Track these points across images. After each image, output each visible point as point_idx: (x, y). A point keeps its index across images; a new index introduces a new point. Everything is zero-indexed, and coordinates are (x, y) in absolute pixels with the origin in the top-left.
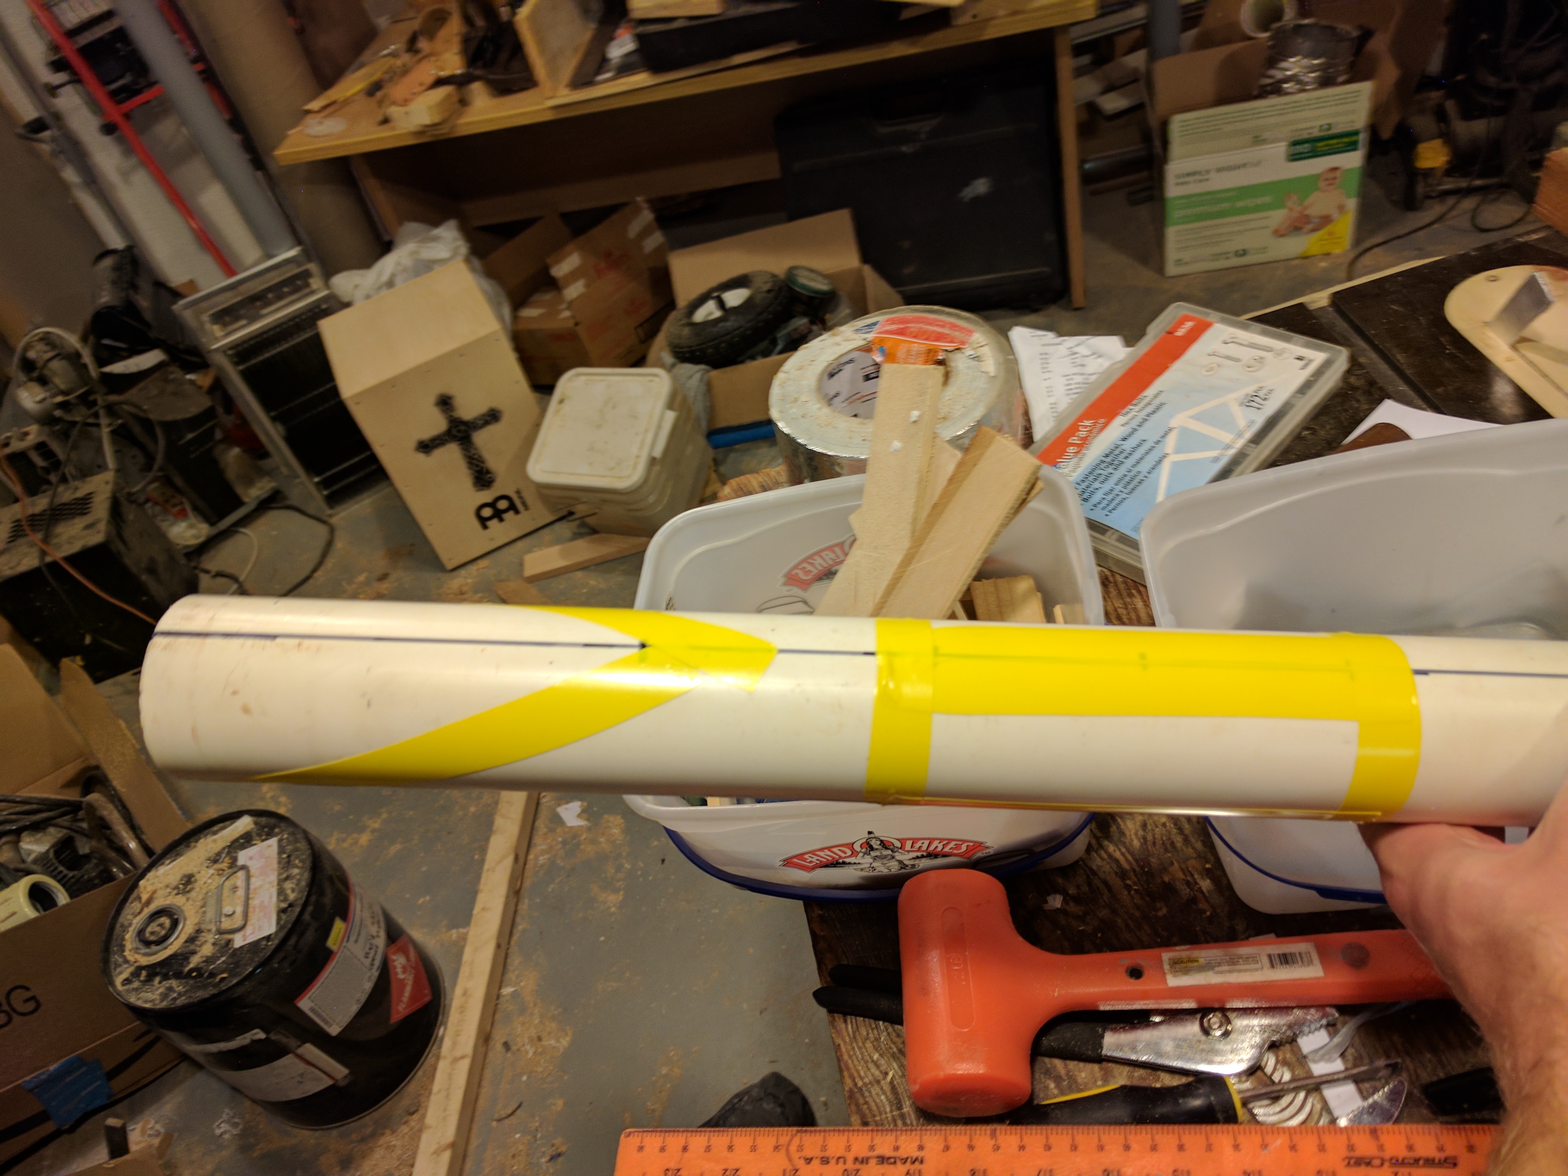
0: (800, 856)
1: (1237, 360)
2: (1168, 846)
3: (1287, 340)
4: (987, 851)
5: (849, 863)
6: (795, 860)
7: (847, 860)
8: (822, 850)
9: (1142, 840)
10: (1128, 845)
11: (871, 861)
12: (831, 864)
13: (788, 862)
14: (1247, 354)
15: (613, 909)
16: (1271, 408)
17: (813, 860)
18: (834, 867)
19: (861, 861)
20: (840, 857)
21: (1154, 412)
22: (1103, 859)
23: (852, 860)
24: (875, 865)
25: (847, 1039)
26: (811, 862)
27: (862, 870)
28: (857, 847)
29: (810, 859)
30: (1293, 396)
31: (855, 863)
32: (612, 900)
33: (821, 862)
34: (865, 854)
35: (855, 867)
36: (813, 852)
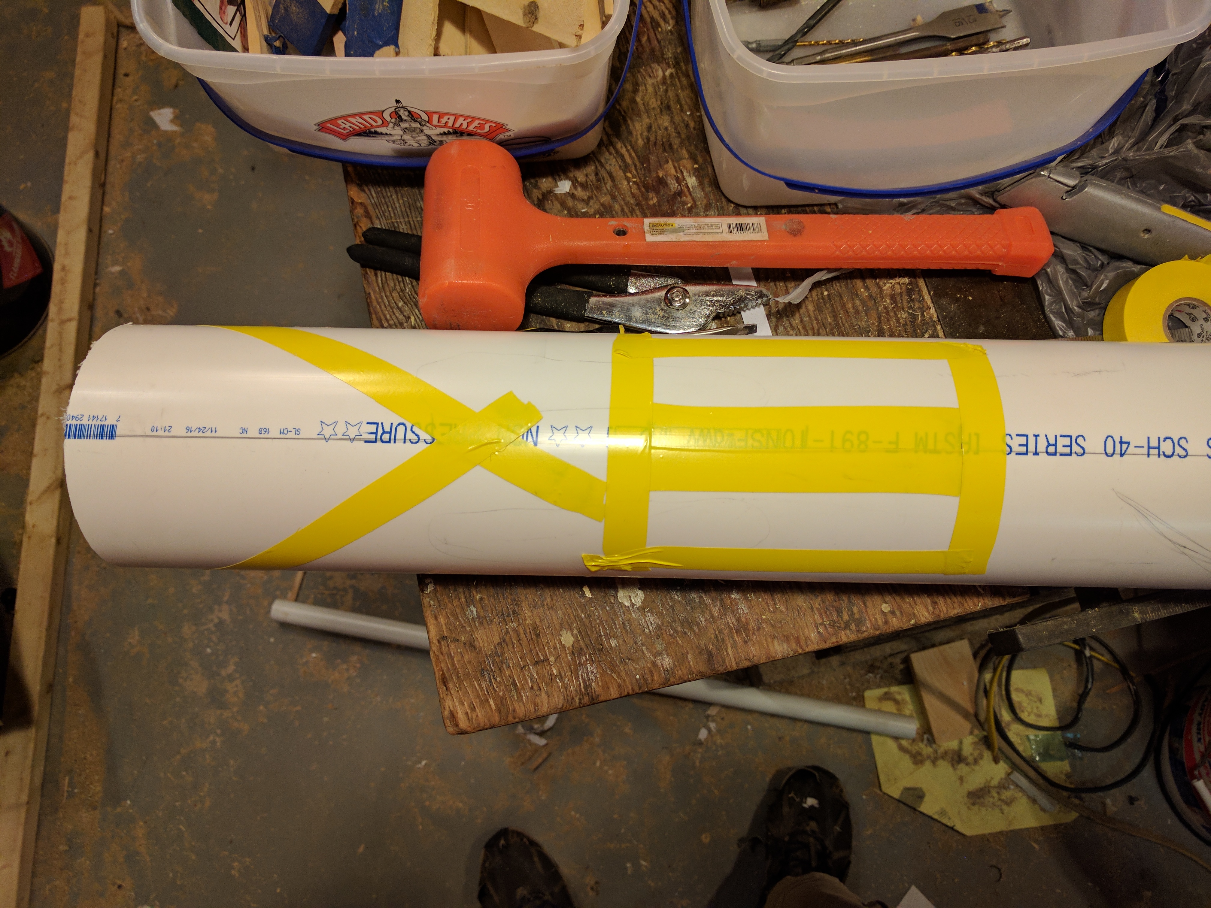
0: (333, 121)
2: (667, 147)
4: (508, 134)
5: (381, 134)
6: (329, 125)
7: (379, 130)
8: (353, 116)
9: (645, 140)
10: (633, 143)
11: (402, 133)
12: (364, 133)
13: (323, 127)
15: (209, 207)
17: (347, 127)
18: (368, 136)
19: (392, 132)
20: (372, 125)
22: (610, 154)
23: (383, 130)
24: (405, 137)
25: (377, 289)
26: (344, 129)
27: (394, 142)
28: (386, 116)
29: (344, 126)
31: (386, 134)
32: (208, 199)
33: (354, 129)
34: (395, 124)
35: (387, 138)
36: (345, 117)
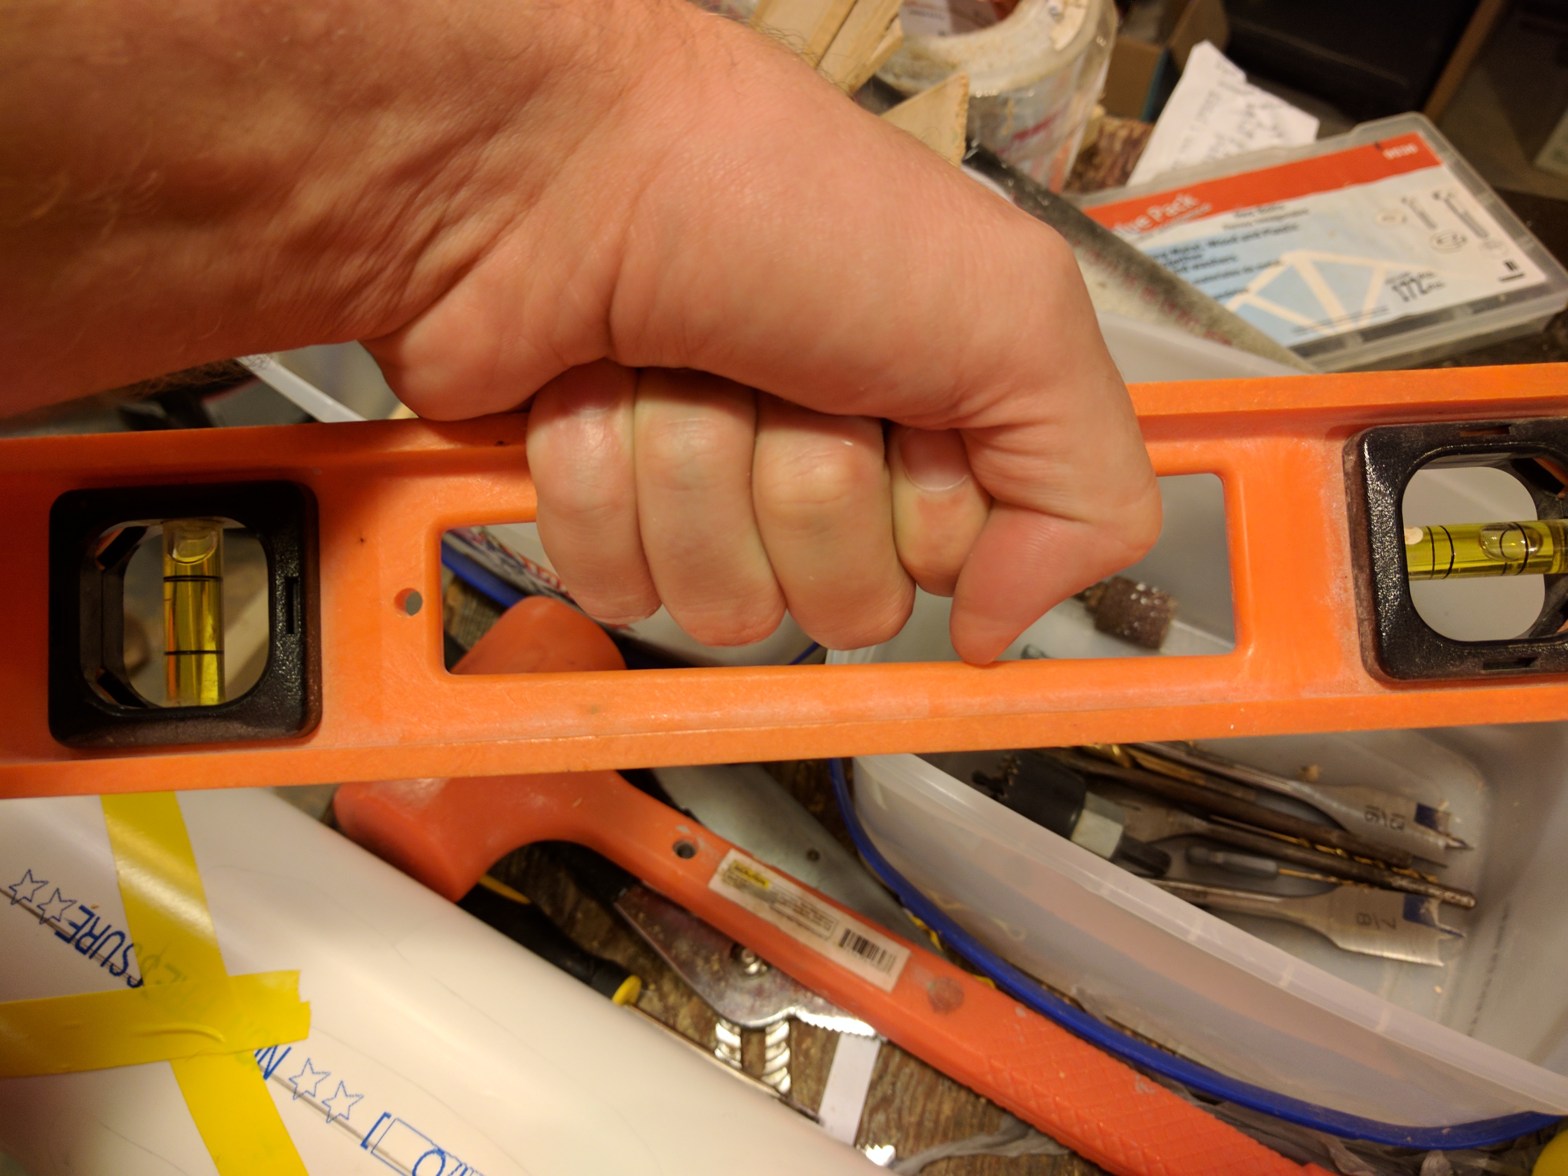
1: (1431, 225)
3: (1515, 234)
14: (1448, 223)
16: (1420, 306)
21: (1277, 231)
30: (1461, 307)
